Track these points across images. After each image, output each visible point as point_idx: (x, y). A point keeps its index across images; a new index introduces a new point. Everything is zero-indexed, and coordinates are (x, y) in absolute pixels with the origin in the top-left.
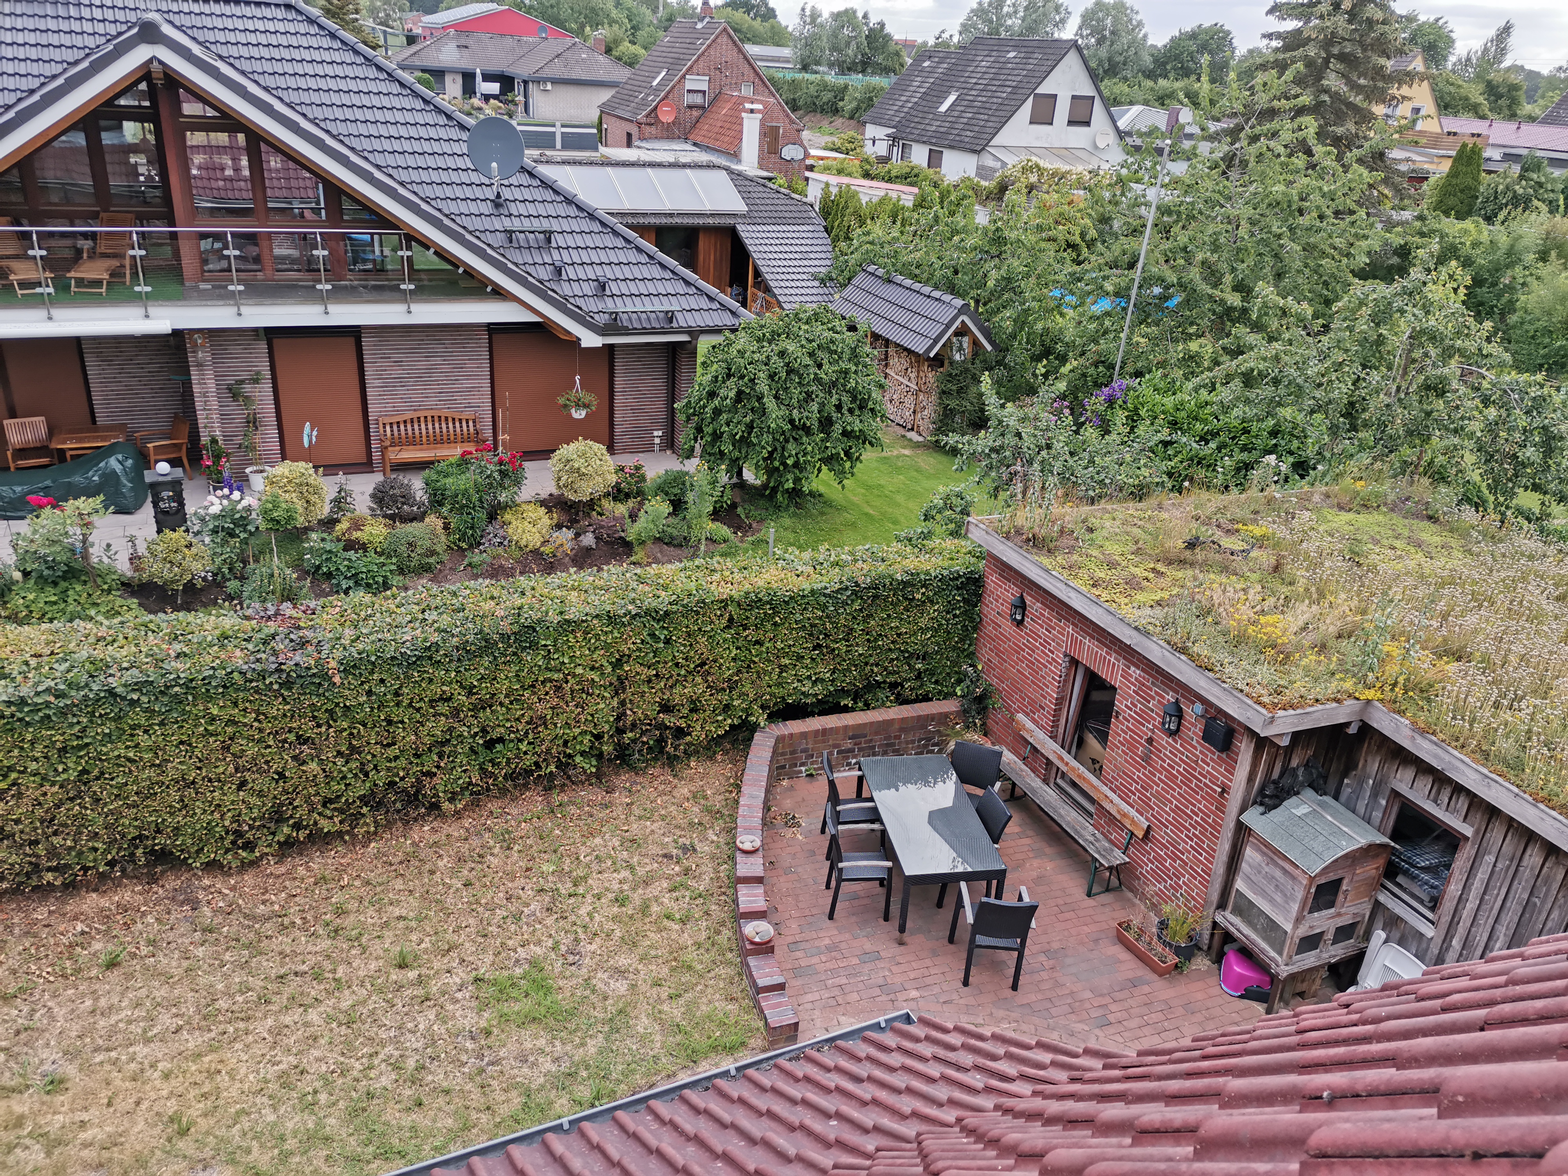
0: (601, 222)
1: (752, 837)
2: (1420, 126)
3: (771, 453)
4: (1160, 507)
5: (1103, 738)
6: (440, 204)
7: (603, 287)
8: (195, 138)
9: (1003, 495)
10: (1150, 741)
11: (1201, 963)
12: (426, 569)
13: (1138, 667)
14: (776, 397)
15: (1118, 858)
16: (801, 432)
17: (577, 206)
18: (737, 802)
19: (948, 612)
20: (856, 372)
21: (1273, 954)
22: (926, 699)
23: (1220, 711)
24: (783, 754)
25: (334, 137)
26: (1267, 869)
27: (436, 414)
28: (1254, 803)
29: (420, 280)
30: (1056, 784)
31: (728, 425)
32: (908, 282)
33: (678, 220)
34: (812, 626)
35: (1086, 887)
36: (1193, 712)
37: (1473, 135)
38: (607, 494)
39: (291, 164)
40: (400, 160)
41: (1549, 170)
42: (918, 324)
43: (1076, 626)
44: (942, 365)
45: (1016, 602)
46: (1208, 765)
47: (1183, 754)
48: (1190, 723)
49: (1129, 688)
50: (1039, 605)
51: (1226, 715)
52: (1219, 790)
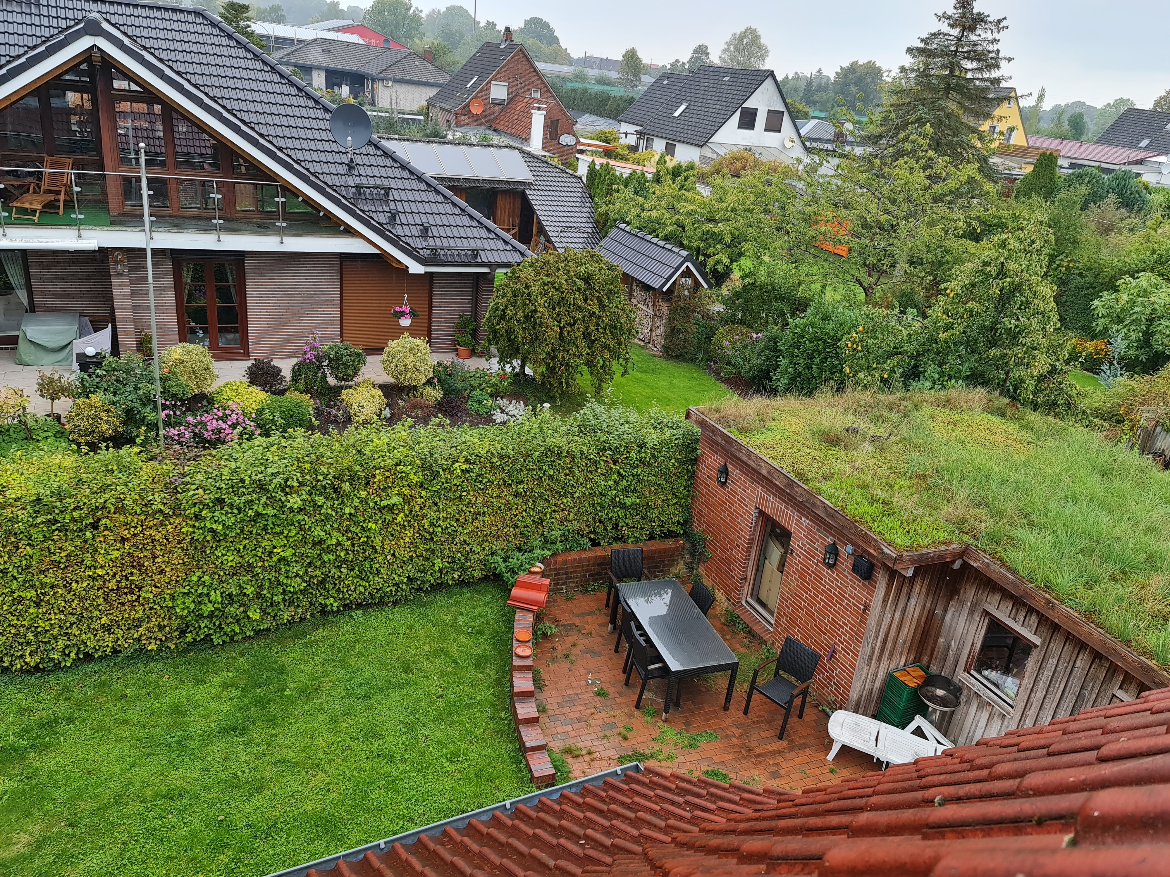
0: (427, 183)
2: (1013, 141)
6: (307, 165)
7: (426, 230)
8: (122, 107)
10: (815, 572)
13: (807, 518)
17: (410, 171)
23: (865, 551)
25: (229, 111)
29: (289, 220)
30: (747, 602)
32: (648, 237)
33: (483, 185)
36: (846, 550)
37: (1051, 149)
39: (195, 129)
40: (279, 132)
42: (655, 267)
43: (764, 487)
44: (671, 298)
45: (721, 468)
46: (855, 589)
47: (838, 581)
48: (843, 559)
49: (801, 533)
50: (737, 471)
51: (869, 554)
52: (863, 608)
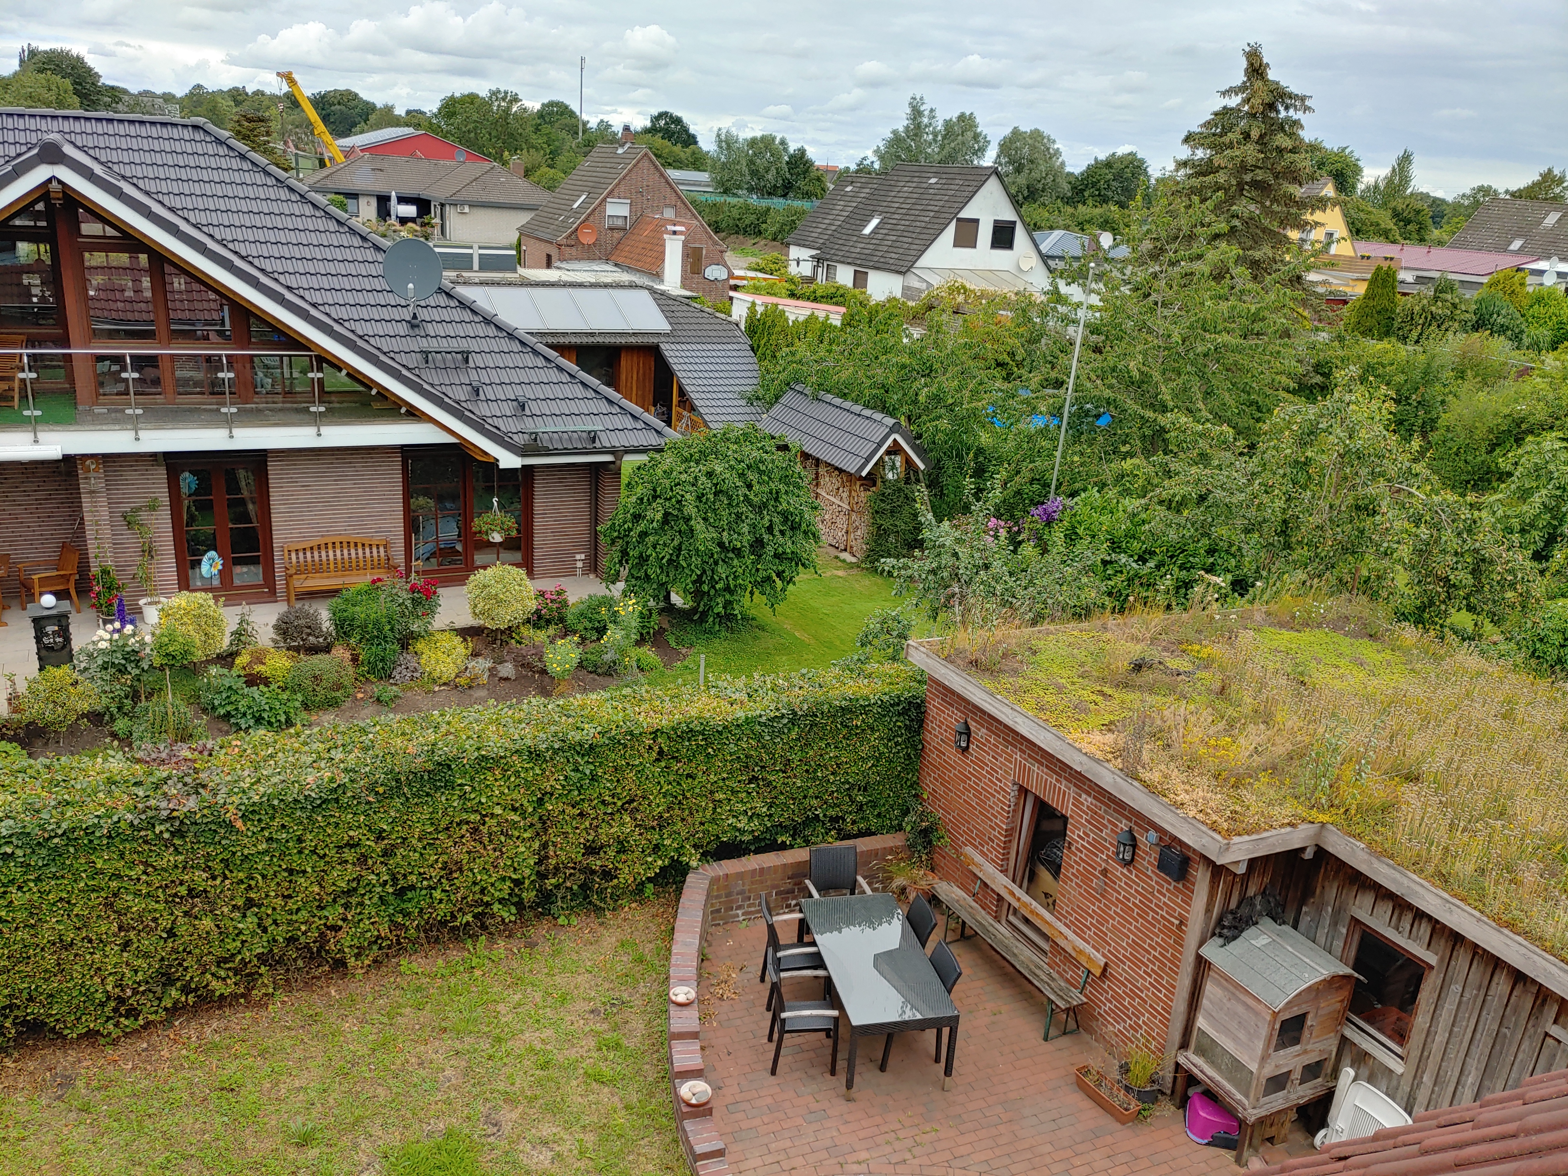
0: (521, 342)
1: (686, 989)
2: (1334, 249)
3: (700, 577)
4: (1105, 628)
5: (1056, 870)
6: (353, 325)
7: (523, 407)
8: (95, 259)
9: (942, 617)
10: (1105, 872)
11: (1166, 1109)
12: (332, 704)
13: (1088, 794)
14: (705, 519)
15: (1077, 998)
16: (731, 555)
17: (496, 326)
18: (669, 950)
19: (890, 740)
20: (787, 492)
21: (1239, 1096)
22: (868, 833)
23: (1175, 839)
24: (717, 897)
25: (243, 258)
26: (1229, 1005)
27: (345, 539)
28: (1213, 934)
29: (329, 403)
30: (1007, 921)
31: (655, 548)
32: (838, 401)
33: (600, 340)
34: (746, 757)
35: (1042, 1032)
36: (1147, 839)
37: (1386, 259)
38: (528, 621)
39: (196, 286)
40: (314, 282)
41: (1461, 291)
42: (850, 443)
43: (1024, 752)
44: (874, 485)
45: (960, 727)
46: (1164, 896)
47: (1138, 885)
48: (1144, 852)
49: (1082, 817)
50: (984, 731)
51: (1181, 843)
52: (1177, 922)
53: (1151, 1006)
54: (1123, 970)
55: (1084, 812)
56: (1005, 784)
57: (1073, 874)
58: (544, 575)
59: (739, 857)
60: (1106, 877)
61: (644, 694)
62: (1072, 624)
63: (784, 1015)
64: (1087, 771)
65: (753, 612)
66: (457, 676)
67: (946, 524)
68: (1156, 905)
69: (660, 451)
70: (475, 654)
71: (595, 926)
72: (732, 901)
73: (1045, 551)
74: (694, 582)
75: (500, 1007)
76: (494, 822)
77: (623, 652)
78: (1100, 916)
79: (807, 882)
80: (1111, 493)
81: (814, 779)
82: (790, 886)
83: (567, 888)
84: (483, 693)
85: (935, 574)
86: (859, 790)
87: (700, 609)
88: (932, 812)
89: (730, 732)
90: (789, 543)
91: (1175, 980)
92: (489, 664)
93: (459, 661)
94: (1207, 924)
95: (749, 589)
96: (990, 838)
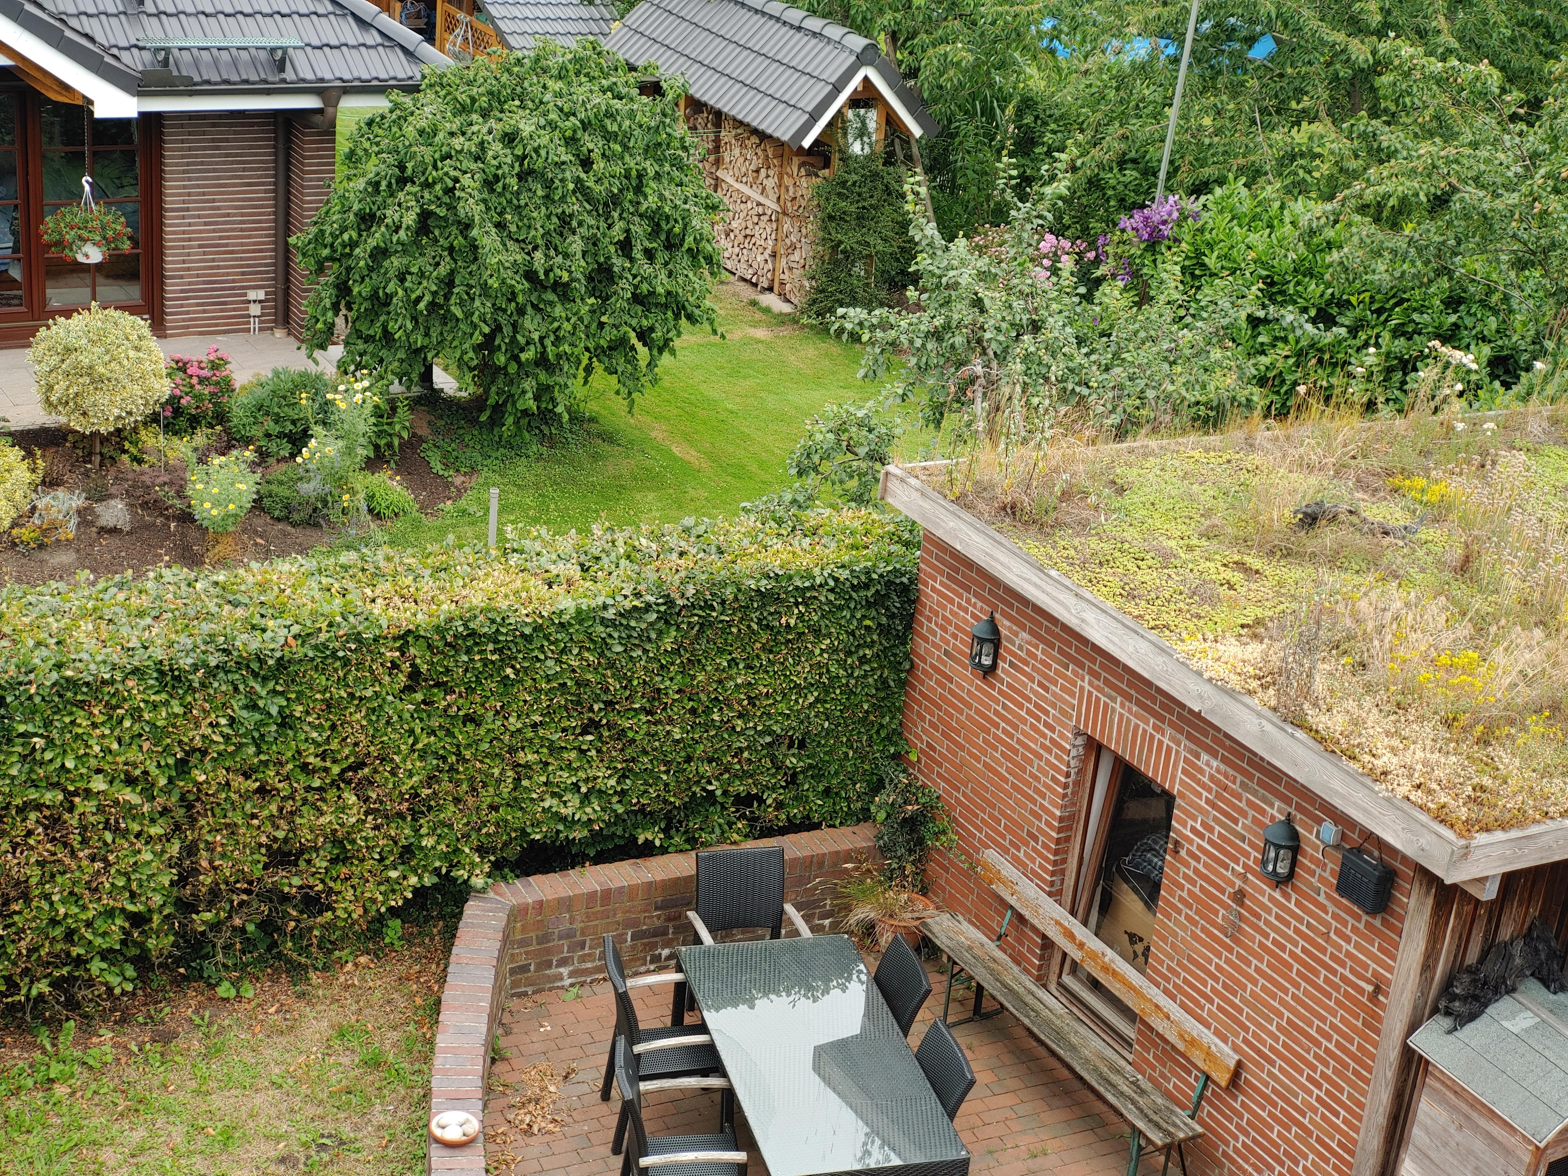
1: (461, 1116)
3: (489, 338)
4: (1250, 445)
5: (1150, 892)
9: (951, 421)
10: (1240, 897)
13: (1214, 754)
14: (500, 226)
15: (1185, 1126)
16: (550, 296)
18: (430, 1042)
19: (849, 653)
20: (658, 176)
22: (807, 825)
23: (1369, 836)
24: (523, 943)
26: (1458, 1137)
28: (1435, 1011)
30: (1061, 985)
31: (402, 279)
34: (578, 684)
38: (154, 418)
43: (1097, 676)
44: (827, 165)
45: (980, 629)
46: (1348, 940)
47: (1300, 920)
48: (1313, 859)
49: (1199, 795)
50: (1025, 635)
51: (1381, 844)
52: (1370, 988)
53: (1319, 1140)
54: (1270, 1074)
55: (1204, 786)
56: (1062, 735)
57: (1181, 899)
58: (186, 330)
59: (564, 868)
60: (1241, 904)
61: (382, 564)
62: (1193, 438)
63: (644, 1162)
64: (1212, 711)
65: (592, 408)
66: (14, 524)
67: (961, 243)
68: (1333, 957)
69: (412, 89)
70: (50, 482)
71: (288, 1000)
72: (548, 951)
73: (1144, 299)
74: (478, 348)
75: (107, 1155)
76: (90, 806)
77: (341, 481)
78: (1229, 976)
79: (692, 915)
80: (1271, 190)
81: (708, 725)
82: (657, 923)
83: (235, 929)
84: (66, 558)
85: (940, 339)
86: (790, 746)
87: (491, 402)
88: (924, 786)
89: (547, 637)
90: (663, 276)
91: (1364, 1093)
92: (77, 501)
93: (18, 496)
94: (1423, 990)
95: (585, 362)
96: (1030, 834)
